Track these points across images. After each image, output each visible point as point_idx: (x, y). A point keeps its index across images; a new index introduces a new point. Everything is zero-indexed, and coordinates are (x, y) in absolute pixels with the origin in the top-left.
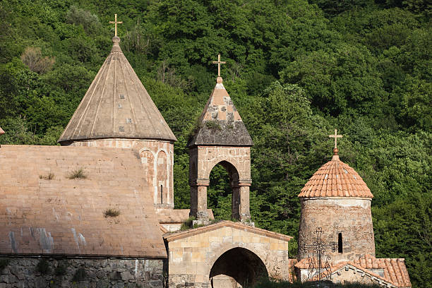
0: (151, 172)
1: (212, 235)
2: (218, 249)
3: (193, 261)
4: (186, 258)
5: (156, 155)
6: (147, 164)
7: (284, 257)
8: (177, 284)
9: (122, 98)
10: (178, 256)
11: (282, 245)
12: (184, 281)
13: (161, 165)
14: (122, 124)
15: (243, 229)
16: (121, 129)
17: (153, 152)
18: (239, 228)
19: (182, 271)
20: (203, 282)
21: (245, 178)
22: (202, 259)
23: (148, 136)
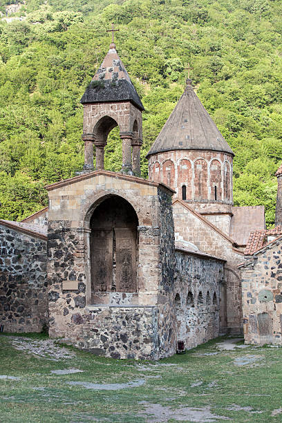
0: (205, 176)
1: (87, 183)
2: (92, 196)
3: (69, 208)
4: (63, 206)
5: (209, 163)
6: (202, 170)
7: (153, 202)
8: (55, 230)
9: (186, 121)
10: (57, 204)
11: (152, 190)
12: (61, 227)
13: (215, 171)
14: (182, 140)
15: (114, 177)
16: (180, 143)
17: (207, 161)
18: (111, 176)
19: (60, 217)
20: (78, 227)
21: (125, 130)
22: (78, 206)
23: (201, 148)
